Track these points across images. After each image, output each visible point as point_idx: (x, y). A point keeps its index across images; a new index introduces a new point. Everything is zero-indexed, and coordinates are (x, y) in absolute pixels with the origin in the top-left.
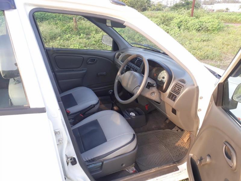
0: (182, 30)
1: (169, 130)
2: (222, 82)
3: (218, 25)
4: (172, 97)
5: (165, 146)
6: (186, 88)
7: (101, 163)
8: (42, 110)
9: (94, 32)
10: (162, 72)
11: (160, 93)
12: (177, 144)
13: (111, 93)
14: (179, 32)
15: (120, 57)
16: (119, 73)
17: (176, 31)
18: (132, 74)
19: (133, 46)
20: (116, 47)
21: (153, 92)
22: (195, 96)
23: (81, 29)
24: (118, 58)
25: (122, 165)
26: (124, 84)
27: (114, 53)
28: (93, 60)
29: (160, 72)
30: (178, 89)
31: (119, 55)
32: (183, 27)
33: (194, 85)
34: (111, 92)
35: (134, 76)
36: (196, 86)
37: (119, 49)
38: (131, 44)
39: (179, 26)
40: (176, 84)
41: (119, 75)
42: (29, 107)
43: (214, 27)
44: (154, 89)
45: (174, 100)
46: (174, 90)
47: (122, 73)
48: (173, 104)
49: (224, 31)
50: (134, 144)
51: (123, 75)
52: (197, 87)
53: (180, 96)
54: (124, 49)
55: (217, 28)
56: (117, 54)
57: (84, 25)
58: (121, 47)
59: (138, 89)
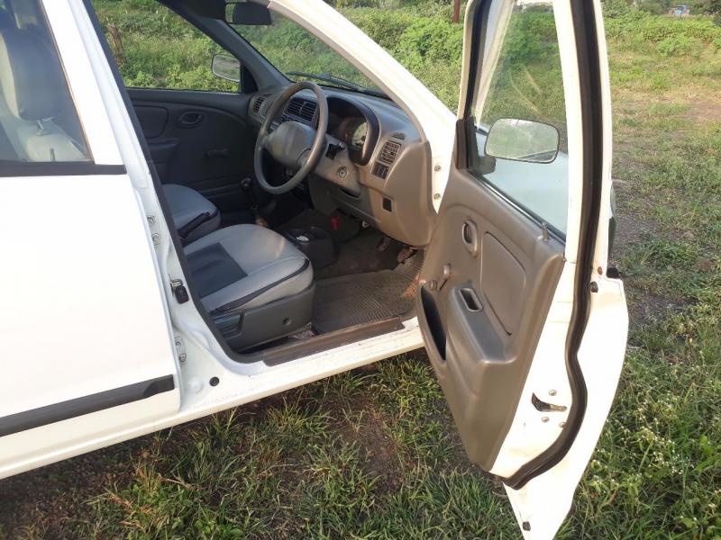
0: (428, 61)
1: (388, 271)
2: (462, 117)
3: (525, 46)
4: (381, 171)
5: (379, 299)
6: (404, 148)
7: (239, 316)
8: (119, 170)
9: (177, 66)
10: (360, 127)
11: (357, 168)
12: (404, 295)
13: (246, 185)
14: (421, 65)
15: (263, 105)
16: (263, 130)
17: (413, 63)
18: (292, 126)
19: (292, 79)
20: (249, 82)
21: (343, 168)
22: (425, 164)
23: (136, 60)
24: (256, 108)
25: (285, 321)
26: (277, 152)
27: (247, 97)
28: (193, 117)
29: (356, 128)
30: (392, 154)
31: (260, 101)
32: (431, 52)
33: (420, 140)
34: (245, 182)
35: (299, 131)
36: (424, 141)
37: (260, 89)
38: (288, 77)
39: (424, 49)
40: (388, 143)
41: (265, 134)
42: (93, 162)
43: (514, 50)
44: (344, 160)
45: (384, 177)
46: (383, 156)
47: (269, 131)
48: (383, 184)
49: (540, 61)
50: (306, 278)
51: (272, 135)
52: (427, 144)
53: (395, 166)
54: (271, 87)
55: (522, 54)
56: (253, 101)
57: (142, 47)
58: (263, 83)
59: (307, 156)
